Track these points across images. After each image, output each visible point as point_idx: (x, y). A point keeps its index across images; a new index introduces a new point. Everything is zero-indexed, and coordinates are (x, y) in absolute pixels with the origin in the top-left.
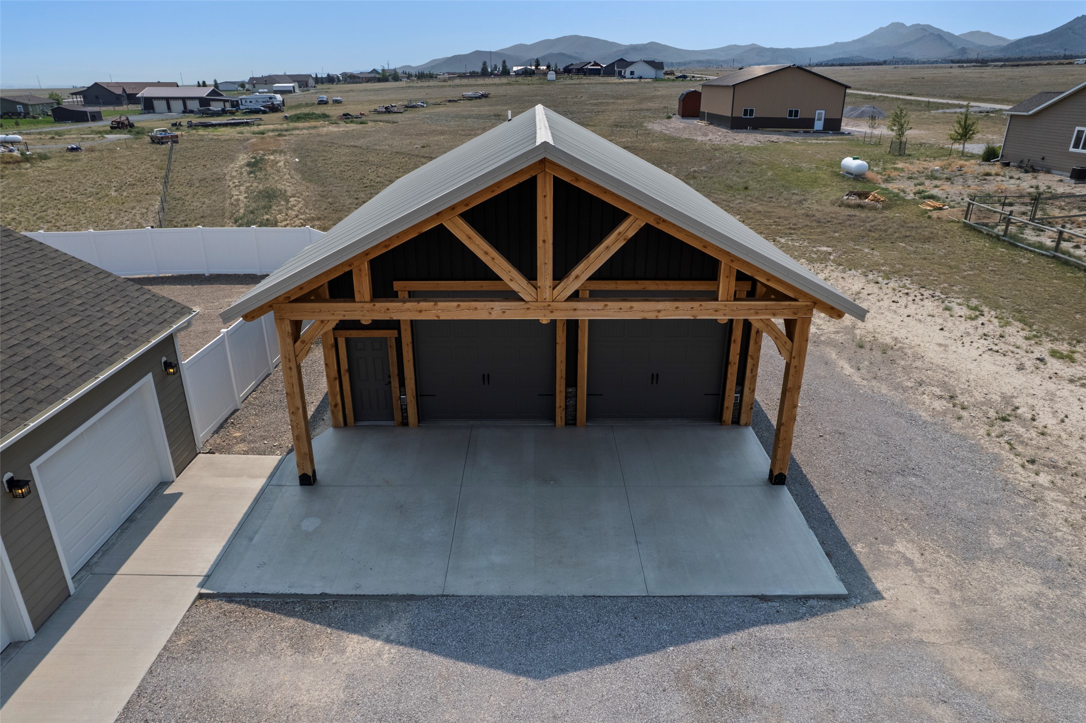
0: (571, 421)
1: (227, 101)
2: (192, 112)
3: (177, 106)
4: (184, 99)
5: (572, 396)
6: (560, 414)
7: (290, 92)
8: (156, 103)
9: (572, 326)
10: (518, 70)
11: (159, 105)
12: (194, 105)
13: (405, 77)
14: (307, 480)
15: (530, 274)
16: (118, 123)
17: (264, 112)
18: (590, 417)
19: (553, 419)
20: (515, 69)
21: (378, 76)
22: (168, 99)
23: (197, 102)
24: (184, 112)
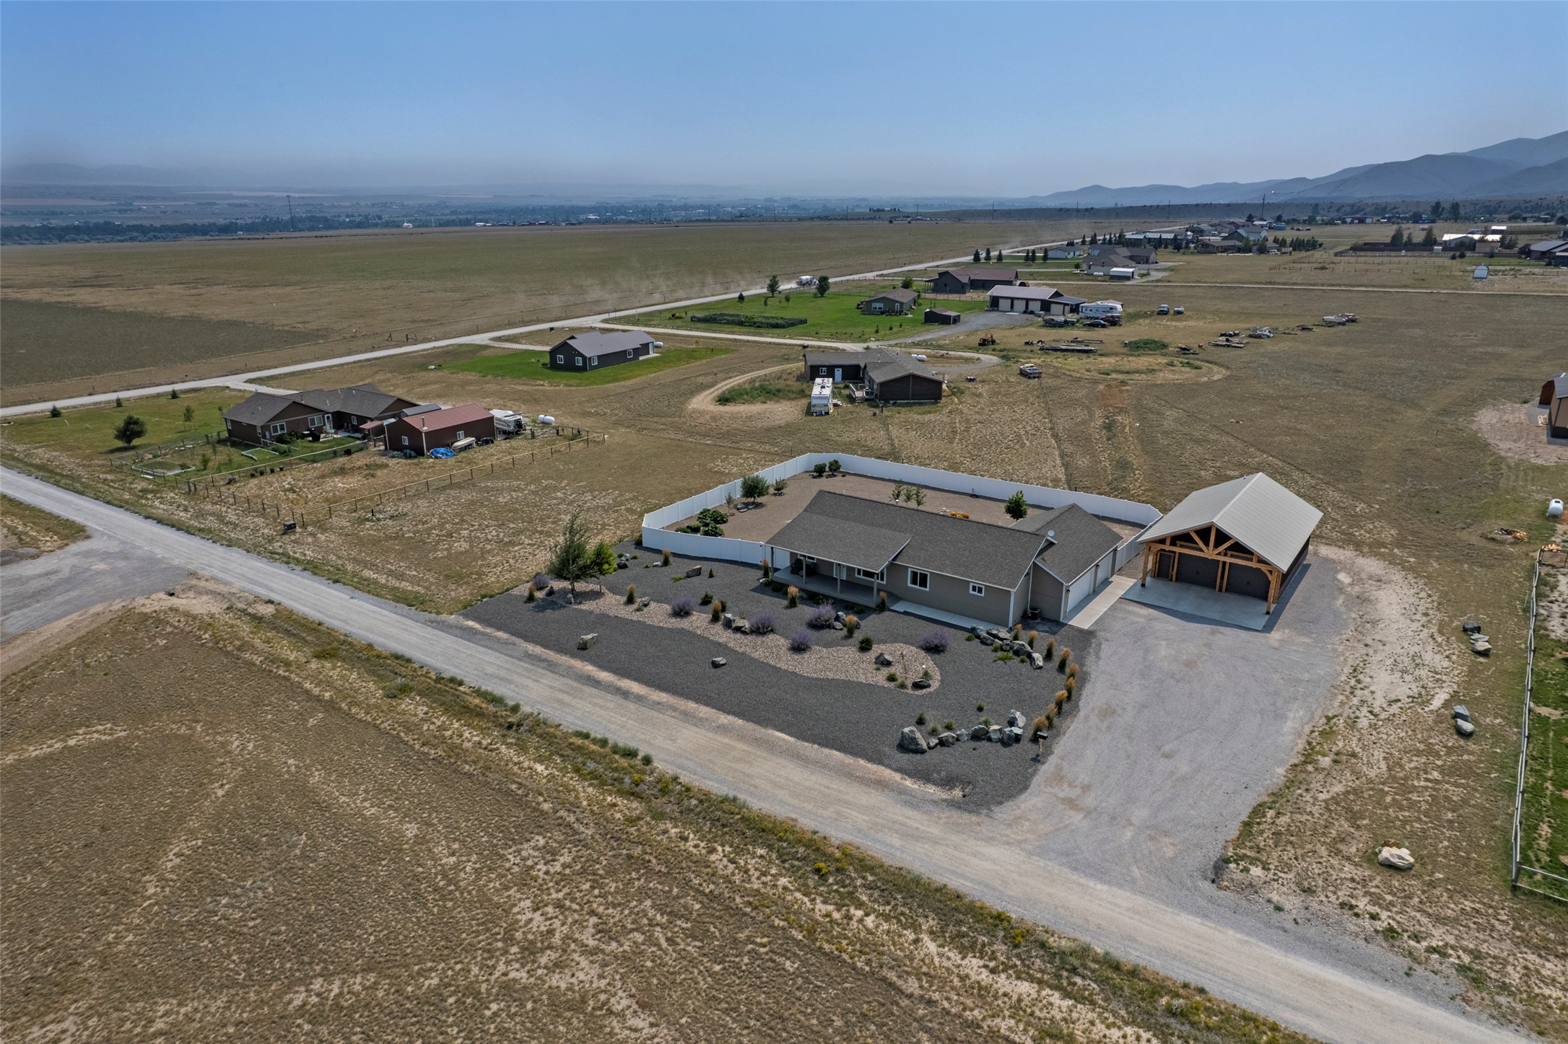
0: (1220, 590)
1: (1065, 304)
2: (1032, 313)
3: (1020, 306)
4: (1027, 300)
5: (1221, 583)
6: (1217, 587)
7: (1128, 278)
8: (1001, 301)
9: (1224, 563)
10: (1450, 241)
11: (1004, 304)
12: (1035, 307)
13: (1275, 248)
14: (1143, 585)
15: (1207, 544)
16: (985, 340)
17: (1103, 326)
18: (1226, 591)
19: (1215, 588)
20: (1447, 237)
21: (1238, 243)
22: (1012, 299)
23: (1039, 304)
24: (1025, 312)
